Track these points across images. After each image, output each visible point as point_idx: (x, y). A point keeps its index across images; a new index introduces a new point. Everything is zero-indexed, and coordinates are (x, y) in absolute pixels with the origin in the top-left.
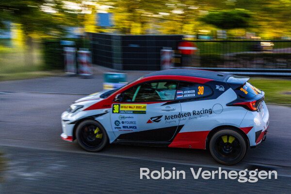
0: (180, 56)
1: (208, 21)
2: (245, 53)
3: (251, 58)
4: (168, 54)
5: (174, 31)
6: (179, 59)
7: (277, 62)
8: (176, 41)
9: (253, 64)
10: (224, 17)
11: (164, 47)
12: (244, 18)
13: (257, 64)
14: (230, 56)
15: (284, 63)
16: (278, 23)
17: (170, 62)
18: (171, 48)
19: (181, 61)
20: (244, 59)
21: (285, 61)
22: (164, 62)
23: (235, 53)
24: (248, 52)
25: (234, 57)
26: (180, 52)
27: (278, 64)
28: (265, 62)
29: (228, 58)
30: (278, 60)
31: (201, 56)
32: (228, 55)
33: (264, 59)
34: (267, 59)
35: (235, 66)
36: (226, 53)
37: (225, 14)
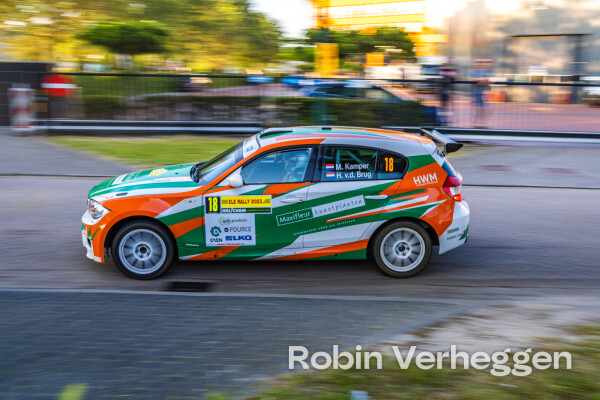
0: (47, 99)
1: (95, 38)
2: (161, 94)
3: (172, 103)
4: (22, 95)
5: (36, 54)
6: (45, 105)
7: (214, 110)
8: (37, 73)
9: (175, 113)
10: (123, 34)
11: (14, 84)
12: (156, 38)
13: (182, 113)
14: (136, 101)
15: (224, 111)
16: (217, 45)
17: (28, 110)
18: (28, 85)
19: (49, 108)
20: (160, 105)
21: (226, 107)
22: (17, 111)
23: (144, 96)
24: (167, 94)
25: (143, 101)
26: (47, 93)
27: (216, 113)
28: (195, 110)
29: (133, 104)
30: (216, 107)
31: (85, 100)
32: (132, 98)
33: (194, 106)
34: (198, 105)
35: (145, 117)
36: (129, 95)
37: (123, 28)
